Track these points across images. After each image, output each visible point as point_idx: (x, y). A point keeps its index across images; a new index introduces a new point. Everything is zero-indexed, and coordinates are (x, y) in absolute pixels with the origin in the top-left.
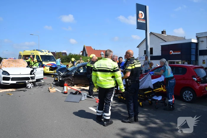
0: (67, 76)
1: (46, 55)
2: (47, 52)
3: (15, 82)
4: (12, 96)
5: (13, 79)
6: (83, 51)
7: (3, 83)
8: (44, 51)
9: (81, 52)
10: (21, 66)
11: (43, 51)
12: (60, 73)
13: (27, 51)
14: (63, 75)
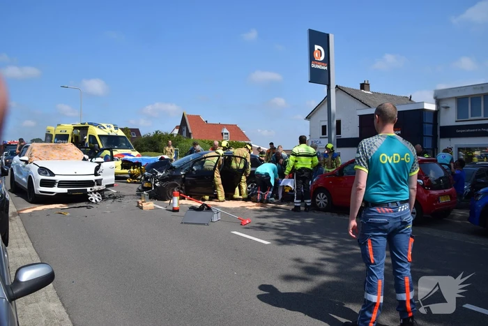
0: (171, 178)
1: (111, 134)
2: (113, 129)
3: (65, 190)
4: (69, 216)
5: (62, 184)
7: (41, 192)
8: (106, 127)
10: (70, 158)
11: (104, 125)
12: (157, 173)
13: (66, 125)
14: (163, 177)
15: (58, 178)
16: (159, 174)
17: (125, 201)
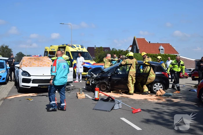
0: (102, 78)
1: (79, 51)
2: (80, 47)
3: (36, 85)
4: (32, 101)
5: (34, 81)
6: (132, 45)
7: (23, 86)
8: (76, 46)
9: (130, 46)
10: (45, 65)
11: (75, 45)
12: (93, 75)
13: (55, 46)
14: (96, 77)
15: (32, 78)
16: (94, 76)
17: (72, 92)
